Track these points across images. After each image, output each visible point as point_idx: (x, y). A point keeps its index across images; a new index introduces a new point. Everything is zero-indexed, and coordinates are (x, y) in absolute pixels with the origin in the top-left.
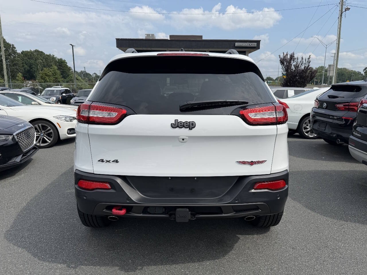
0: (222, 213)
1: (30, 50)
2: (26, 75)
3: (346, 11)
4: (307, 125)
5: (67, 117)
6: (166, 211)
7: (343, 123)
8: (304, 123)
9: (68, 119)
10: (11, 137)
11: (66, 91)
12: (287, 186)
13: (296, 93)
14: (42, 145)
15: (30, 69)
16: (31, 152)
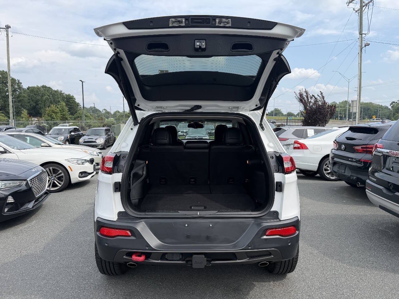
0: (236, 259)
1: (37, 86)
2: (32, 112)
3: (365, 47)
4: (328, 167)
5: (79, 160)
6: (183, 257)
7: (362, 166)
8: (325, 164)
9: (79, 162)
10: (25, 183)
11: (75, 130)
12: (297, 232)
13: (316, 132)
14: (52, 189)
15: (36, 106)
16: (43, 197)
